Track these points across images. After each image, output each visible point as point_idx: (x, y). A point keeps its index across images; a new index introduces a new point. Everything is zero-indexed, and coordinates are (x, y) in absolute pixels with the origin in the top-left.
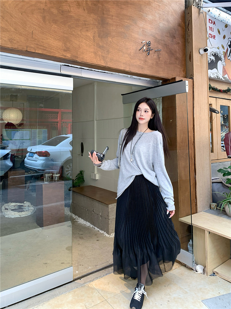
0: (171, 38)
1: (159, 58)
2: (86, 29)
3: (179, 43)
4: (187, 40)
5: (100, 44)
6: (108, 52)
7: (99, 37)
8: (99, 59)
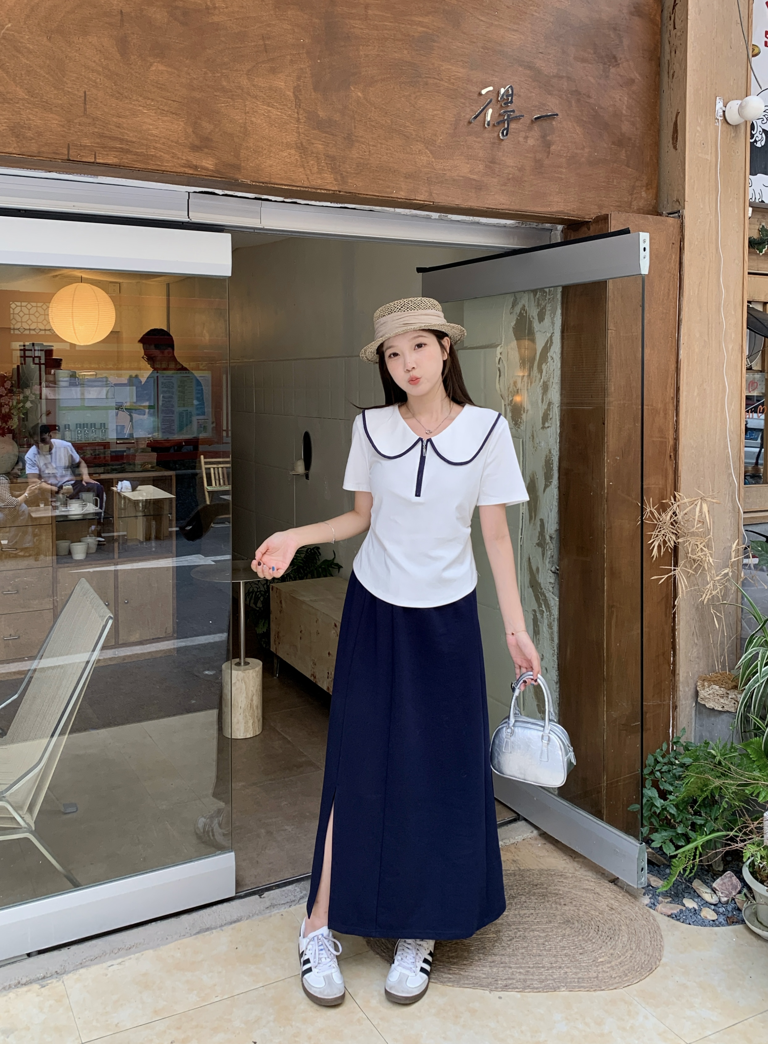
0: (601, 66)
1: (547, 145)
2: (269, 65)
3: (632, 81)
4: (667, 65)
5: (321, 114)
6: (350, 140)
7: (316, 89)
8: (315, 169)
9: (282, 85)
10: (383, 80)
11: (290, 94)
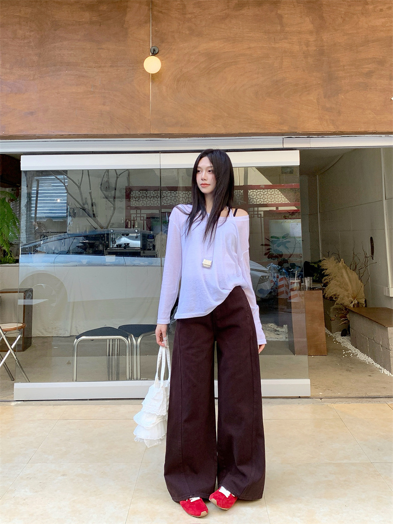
2: (307, 93)
5: (328, 105)
6: (339, 113)
7: (324, 98)
8: (326, 125)
9: (312, 98)
10: (352, 90)
11: (315, 101)
